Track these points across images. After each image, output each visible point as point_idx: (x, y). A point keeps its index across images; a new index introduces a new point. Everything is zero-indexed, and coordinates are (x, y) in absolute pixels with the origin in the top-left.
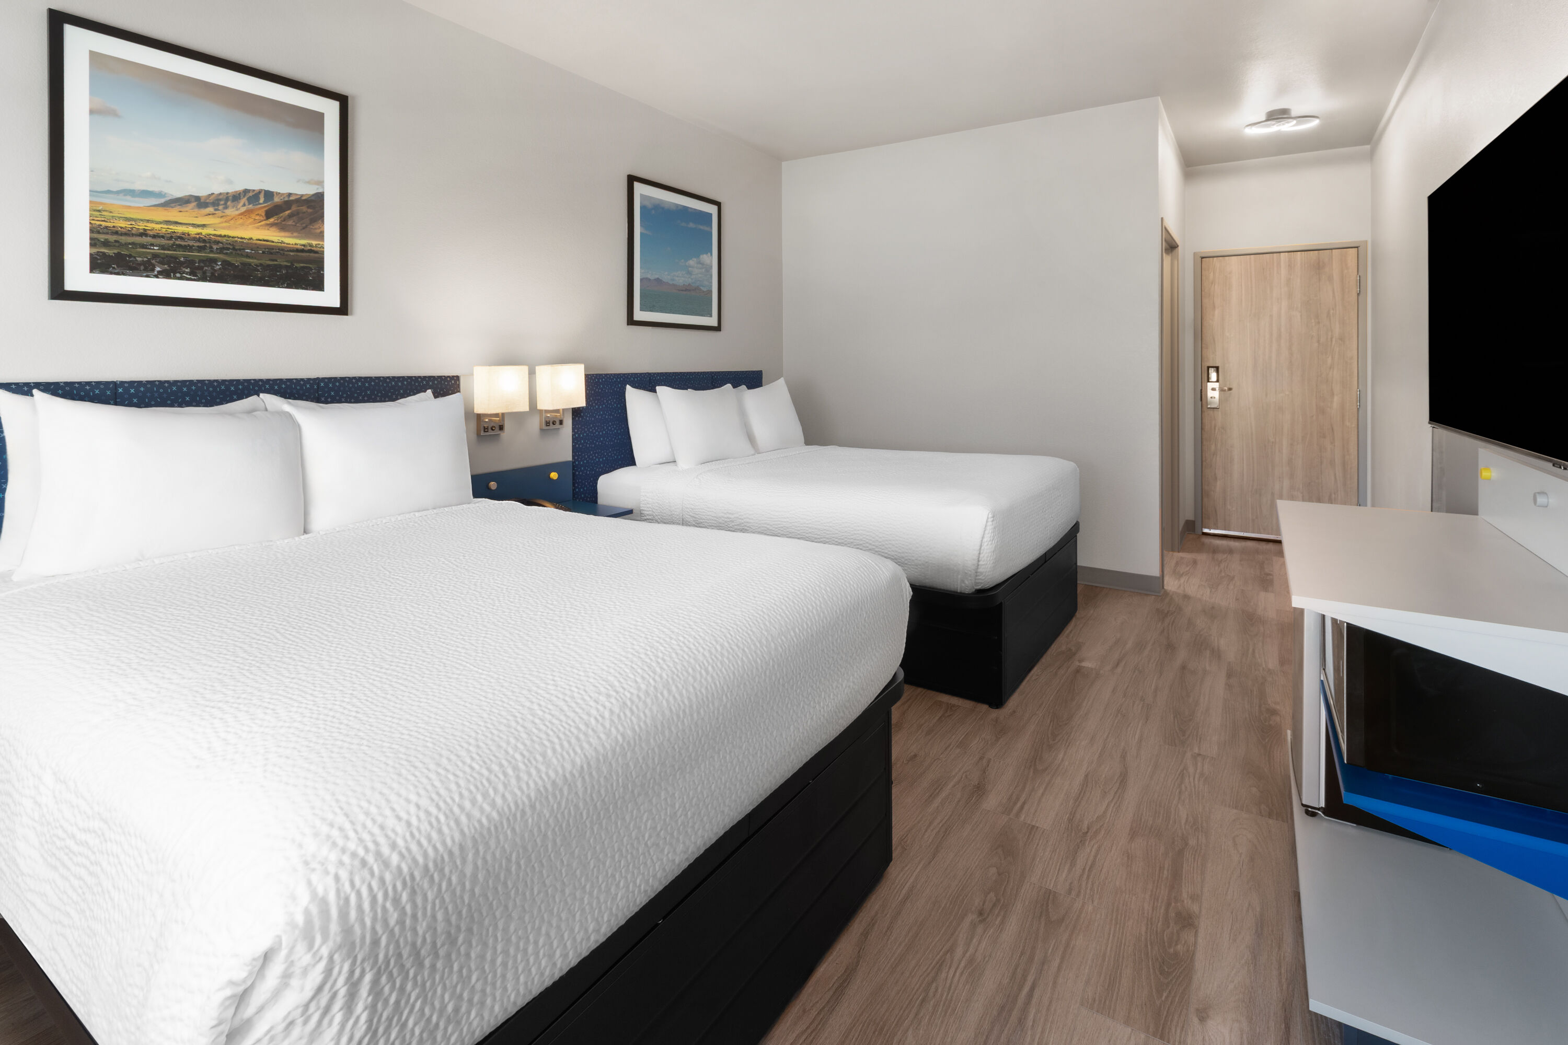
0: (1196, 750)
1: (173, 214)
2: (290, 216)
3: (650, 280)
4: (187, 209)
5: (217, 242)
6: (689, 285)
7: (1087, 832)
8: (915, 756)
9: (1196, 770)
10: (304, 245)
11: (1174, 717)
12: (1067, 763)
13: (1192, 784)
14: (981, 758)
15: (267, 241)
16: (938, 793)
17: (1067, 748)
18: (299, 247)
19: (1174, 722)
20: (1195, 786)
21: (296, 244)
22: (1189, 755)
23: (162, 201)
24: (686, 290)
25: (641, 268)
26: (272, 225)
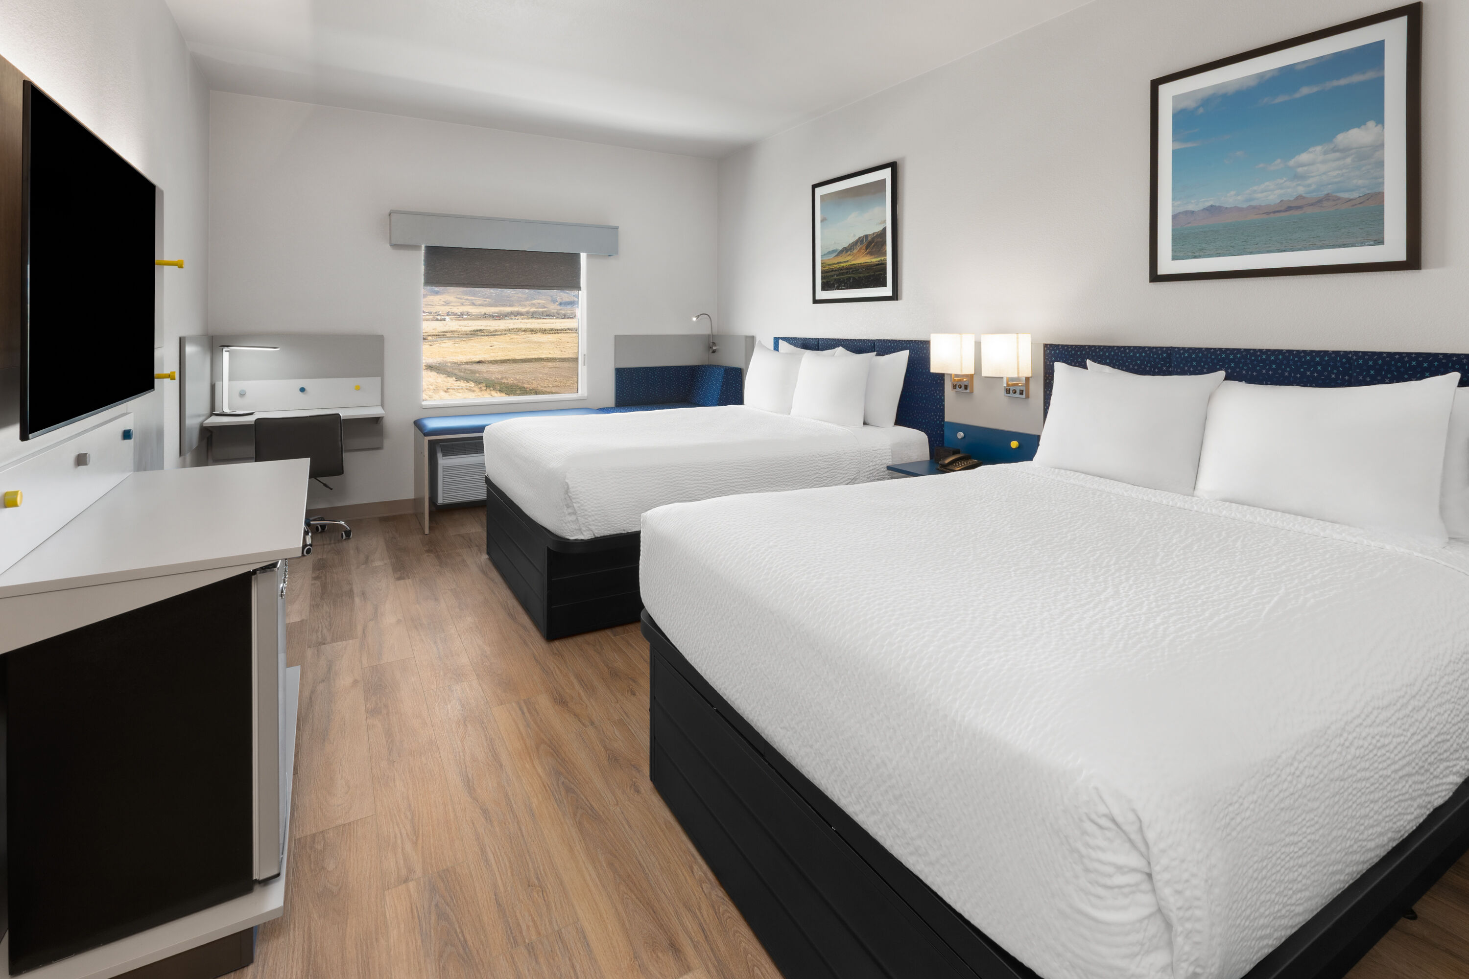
0: (412, 885)
1: (840, 259)
2: (874, 246)
3: (1193, 212)
4: (843, 255)
5: (851, 268)
6: (1298, 198)
7: (464, 722)
8: (634, 694)
9: (403, 849)
10: (879, 261)
11: (465, 941)
12: (527, 766)
13: (401, 826)
14: (592, 723)
15: (866, 263)
16: (581, 684)
17: (543, 783)
18: (877, 263)
19: (460, 927)
20: (398, 825)
21: (876, 261)
22: (419, 872)
23: (837, 253)
24: (1289, 208)
25: (1174, 199)
26: (867, 254)
